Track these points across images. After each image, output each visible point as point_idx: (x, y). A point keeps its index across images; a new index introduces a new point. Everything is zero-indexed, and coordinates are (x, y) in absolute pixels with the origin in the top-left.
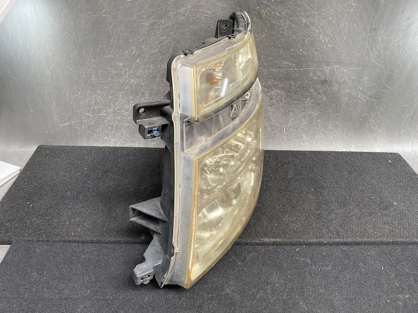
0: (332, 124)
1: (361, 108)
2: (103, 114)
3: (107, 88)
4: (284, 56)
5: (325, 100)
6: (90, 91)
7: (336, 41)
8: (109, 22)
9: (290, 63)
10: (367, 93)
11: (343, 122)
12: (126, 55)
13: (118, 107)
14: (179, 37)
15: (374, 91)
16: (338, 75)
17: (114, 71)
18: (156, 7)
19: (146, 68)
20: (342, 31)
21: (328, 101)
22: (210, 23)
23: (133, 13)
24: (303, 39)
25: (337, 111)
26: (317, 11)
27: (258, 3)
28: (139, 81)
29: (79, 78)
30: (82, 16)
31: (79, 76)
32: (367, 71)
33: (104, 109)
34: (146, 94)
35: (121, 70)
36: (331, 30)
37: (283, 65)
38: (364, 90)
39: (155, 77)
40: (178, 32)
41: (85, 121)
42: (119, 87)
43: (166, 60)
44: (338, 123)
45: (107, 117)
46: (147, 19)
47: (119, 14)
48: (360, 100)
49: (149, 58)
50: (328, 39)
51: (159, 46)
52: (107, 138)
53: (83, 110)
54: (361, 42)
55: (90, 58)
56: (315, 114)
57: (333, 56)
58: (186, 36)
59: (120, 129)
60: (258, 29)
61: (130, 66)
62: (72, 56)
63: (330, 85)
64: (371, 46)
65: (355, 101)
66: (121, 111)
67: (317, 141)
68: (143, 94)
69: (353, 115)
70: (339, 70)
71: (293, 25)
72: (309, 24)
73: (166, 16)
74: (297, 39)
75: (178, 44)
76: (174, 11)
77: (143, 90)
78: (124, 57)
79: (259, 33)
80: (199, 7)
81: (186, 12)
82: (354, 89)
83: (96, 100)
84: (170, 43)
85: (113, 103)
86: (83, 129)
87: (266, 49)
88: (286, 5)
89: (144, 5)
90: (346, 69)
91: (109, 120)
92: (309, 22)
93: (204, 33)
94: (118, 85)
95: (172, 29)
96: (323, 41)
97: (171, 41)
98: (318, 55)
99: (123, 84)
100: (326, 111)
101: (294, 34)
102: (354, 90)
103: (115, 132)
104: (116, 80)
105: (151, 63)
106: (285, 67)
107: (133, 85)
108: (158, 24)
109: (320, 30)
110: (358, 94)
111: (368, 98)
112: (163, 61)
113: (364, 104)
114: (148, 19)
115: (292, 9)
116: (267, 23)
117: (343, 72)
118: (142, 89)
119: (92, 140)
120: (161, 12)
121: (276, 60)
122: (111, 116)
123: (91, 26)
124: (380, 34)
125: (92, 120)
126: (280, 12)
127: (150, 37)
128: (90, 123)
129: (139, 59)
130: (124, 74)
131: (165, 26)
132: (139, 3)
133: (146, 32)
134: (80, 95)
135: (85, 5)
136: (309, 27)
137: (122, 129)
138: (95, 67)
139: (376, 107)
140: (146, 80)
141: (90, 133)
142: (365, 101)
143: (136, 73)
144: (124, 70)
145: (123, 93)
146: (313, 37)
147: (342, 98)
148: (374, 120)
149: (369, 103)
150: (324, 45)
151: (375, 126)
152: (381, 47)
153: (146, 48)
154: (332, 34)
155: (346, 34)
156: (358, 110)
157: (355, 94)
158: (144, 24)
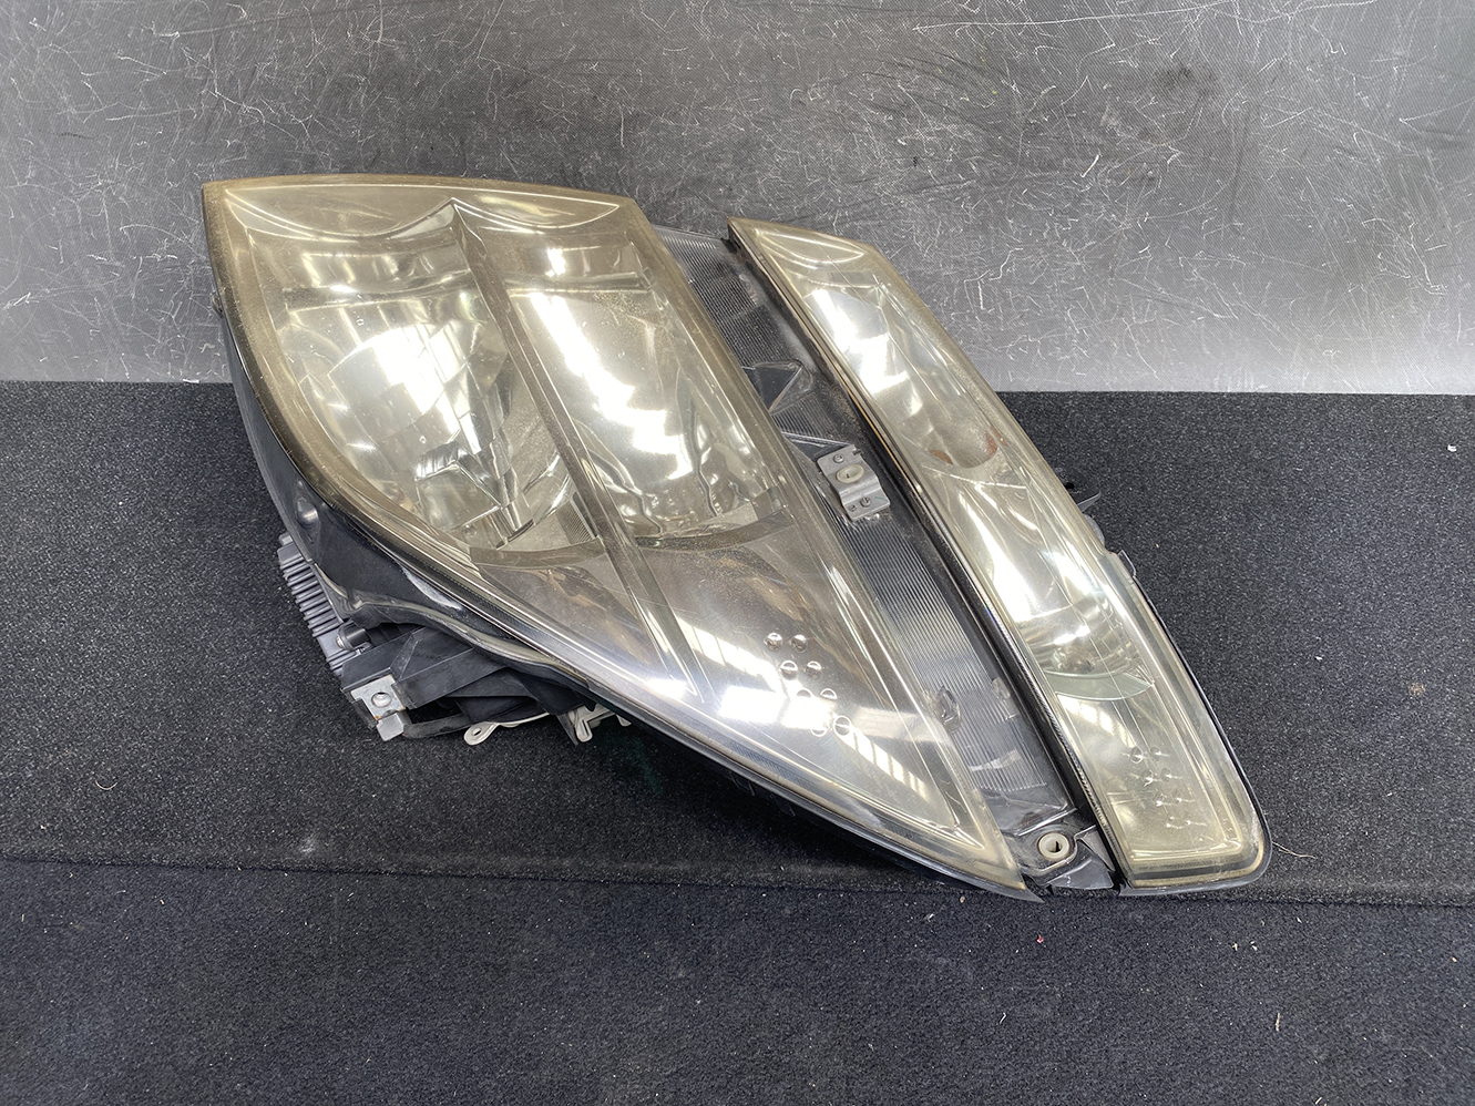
0: (1205, 263)
1: (1357, 192)
2: (161, 254)
3: (144, 148)
5: (1175, 160)
6: (72, 162)
11: (1262, 254)
15: (1436, 113)
16: (1250, 39)
17: (151, 70)
21: (1190, 166)
25: (1232, 207)
28: (278, 110)
33: (162, 236)
35: (182, 61)
39: (343, 88)
41: (99, 287)
42: (196, 139)
44: (1233, 258)
45: (184, 266)
48: (1355, 155)
52: (211, 347)
53: (73, 242)
55: (20, 15)
56: (1125, 225)
61: (218, 40)
63: (1204, 93)
65: (1328, 157)
67: (1129, 342)
69: (1315, 223)
70: (1257, 14)
82: (1328, 105)
83: (115, 199)
85: (190, 209)
86: (102, 317)
90: (1292, 7)
91: (196, 279)
94: (188, 129)
99: (209, 123)
100: (1181, 209)
102: (1330, 111)
104: (173, 106)
105: (308, 26)
106: (975, 12)
107: (258, 128)
110: (1347, 129)
111: (1397, 144)
113: (1375, 171)
118: (300, 143)
119: (152, 356)
122: (200, 263)
125: (125, 280)
128: (121, 291)
130: (200, 78)
134: (37, 179)
138: (56, 55)
139: (1433, 185)
140: (309, 105)
141: (132, 330)
142: (1382, 161)
143: (254, 73)
144: (192, 63)
145: (222, 162)
147: (1263, 148)
148: (1418, 245)
149: (1401, 166)
151: (1417, 270)
156: (1342, 200)
157: (1331, 129)
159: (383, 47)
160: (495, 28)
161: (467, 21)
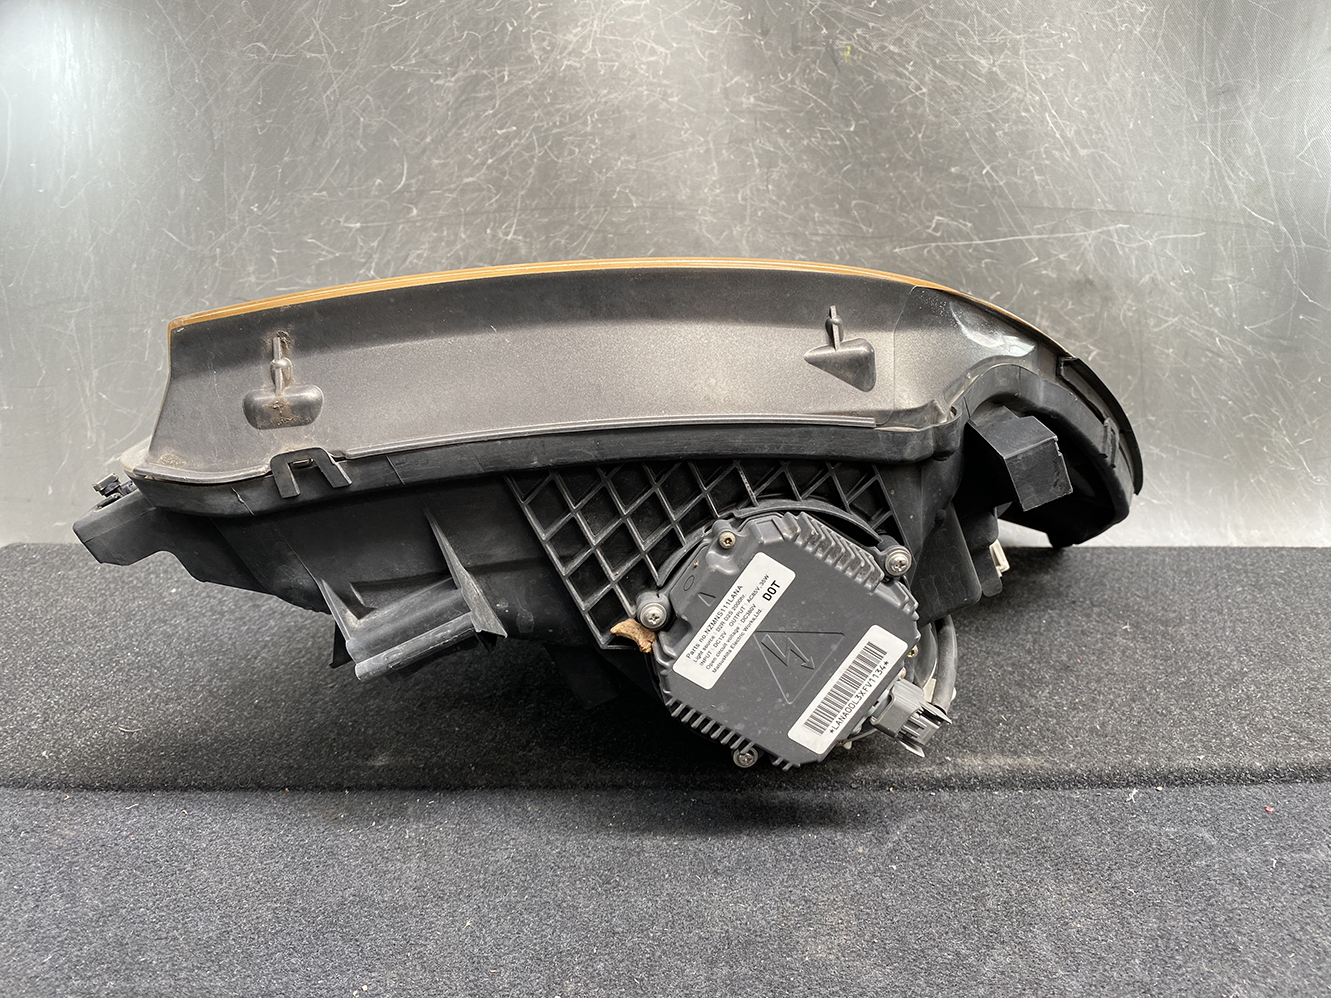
1: (1232, 390)
4: (929, 193)
7: (1103, 134)
8: (323, 76)
9: (953, 219)
10: (1241, 328)
11: (1176, 447)
12: (373, 193)
14: (558, 127)
15: (1268, 322)
16: (1128, 259)
17: (328, 251)
18: (483, 24)
19: (441, 239)
20: (1117, 99)
21: (1105, 363)
22: (666, 86)
23: (406, 49)
24: (990, 127)
25: (1144, 402)
26: (1025, 32)
27: (823, 17)
29: (197, 272)
30: (234, 54)
31: (201, 266)
32: (1227, 243)
35: (354, 246)
36: (1080, 95)
37: (928, 227)
38: (1231, 316)
40: (558, 110)
43: (516, 210)
44: (1155, 449)
46: (450, 64)
47: (358, 49)
48: (1221, 356)
49: (455, 203)
50: (1074, 128)
51: (490, 161)
54: (1187, 136)
55: (247, 201)
57: (1098, 188)
58: (585, 123)
60: (831, 104)
61: (388, 231)
62: (182, 192)
63: (1105, 300)
64: (1224, 151)
65: (1203, 359)
70: (1129, 240)
71: (951, 82)
72: (1002, 77)
73: (517, 54)
74: (968, 130)
75: (556, 153)
76: (544, 40)
78: (366, 201)
79: (836, 117)
80: (628, 30)
81: (585, 42)
82: (1193, 314)
84: (529, 147)
87: (865, 173)
88: (918, 16)
89: (445, 19)
90: (1150, 236)
92: (1001, 67)
93: (648, 119)
95: (536, 99)
96: (1058, 136)
97: (530, 143)
98: (1047, 184)
101: (956, 112)
102: (1195, 319)
105: (459, 224)
106: (938, 235)
108: (489, 83)
109: (1042, 98)
110: (1211, 335)
111: (1250, 348)
112: (504, 214)
113: (1240, 371)
114: (457, 67)
115: (937, 27)
116: (860, 83)
117: (1144, 248)
120: (502, 41)
121: (902, 210)
123: (261, 89)
124: (1247, 109)
126: (900, 40)
127: (459, 129)
129: (421, 205)
130: (363, 260)
131: (514, 89)
132: (429, 15)
133: (448, 109)
135: (249, 21)
136: (1003, 84)
138: (260, 234)
139: (1285, 383)
142: (1242, 362)
143: (406, 258)
144: (362, 248)
146: (1020, 120)
147: (1155, 348)
148: (1291, 439)
149: (1257, 367)
150: (1062, 149)
151: (1298, 463)
152: (1258, 154)
153: (444, 165)
154: (1085, 109)
155: (1132, 110)
156: (1223, 398)
157: (1199, 334)
158: (440, 82)
159: (511, 242)
160: (598, 231)
161: (579, 225)
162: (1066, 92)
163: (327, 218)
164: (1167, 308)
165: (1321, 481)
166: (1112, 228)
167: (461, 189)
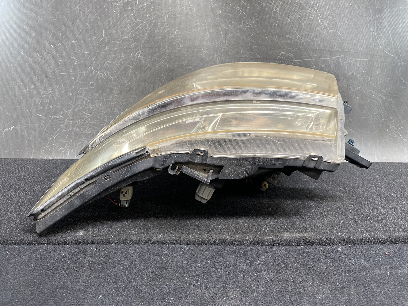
1: (378, 111)
2: (59, 116)
3: (67, 83)
4: (279, 44)
6: (46, 85)
7: (337, 25)
9: (287, 53)
10: (381, 91)
11: (359, 129)
12: (93, 41)
13: (80, 108)
14: (155, 20)
15: (390, 89)
16: (344, 67)
17: (78, 61)
19: (116, 57)
20: (342, 13)
22: (191, 7)
24: (299, 22)
28: (107, 74)
29: (33, 67)
31: (34, 65)
32: (377, 62)
33: (62, 110)
34: (115, 91)
35: (86, 59)
36: (330, 11)
37: (279, 55)
38: (378, 86)
39: (126, 69)
40: (155, 14)
41: (36, 125)
42: (82, 81)
43: (141, 48)
44: (352, 130)
45: (64, 120)
48: (374, 100)
49: (120, 45)
50: (327, 23)
51: (132, 31)
52: (63, 149)
53: (35, 110)
54: (365, 26)
55: (50, 43)
57: (335, 43)
58: (164, 19)
59: (80, 137)
60: (247, 14)
61: (98, 54)
62: (27, 40)
64: (377, 31)
65: (368, 100)
66: (82, 113)
68: (112, 90)
69: (369, 120)
70: (345, 61)
71: (287, 7)
72: (304, 5)
74: (292, 23)
75: (154, 28)
77: (111, 86)
78: (90, 44)
79: (248, 18)
82: (365, 86)
83: (53, 97)
84: (145, 27)
85: (73, 102)
86: (32, 136)
87: (258, 37)
90: (352, 59)
91: (66, 125)
93: (185, 18)
94: (81, 78)
95: (148, 10)
96: (322, 25)
97: (146, 25)
98: (318, 41)
99: (88, 77)
101: (288, 17)
102: (366, 87)
103: (73, 141)
104: (79, 71)
105: (122, 52)
106: (282, 58)
107: (100, 79)
108: (131, 5)
109: (317, 12)
110: (371, 93)
111: (384, 97)
112: (137, 49)
113: (380, 105)
116: (257, 6)
117: (350, 63)
118: (110, 84)
119: (42, 151)
121: (270, 50)
122: (69, 120)
123: (54, 5)
124: (385, 17)
125: (45, 124)
127: (122, 20)
128: (42, 127)
129: (109, 46)
130: (90, 64)
131: (140, 7)
133: (118, 13)
134: (33, 89)
136: (304, 7)
137: (83, 138)
138: (54, 55)
139: (395, 109)
140: (115, 73)
141: (40, 142)
142: (381, 102)
143: (104, 63)
144: (89, 60)
145: (87, 88)
146: (310, 20)
147: (353, 97)
148: (396, 127)
149: (386, 103)
150: (323, 30)
151: (398, 135)
152: (388, 32)
153: (117, 32)
154: (331, 16)
155: (347, 17)
156: (374, 113)
157: (367, 92)
158: (115, 4)
159: (139, 58)
160: (168, 55)
161: (162, 53)
162: (325, 11)
163: (77, 50)
164: (357, 83)
165: (406, 141)
166: (339, 56)
167: (122, 41)
